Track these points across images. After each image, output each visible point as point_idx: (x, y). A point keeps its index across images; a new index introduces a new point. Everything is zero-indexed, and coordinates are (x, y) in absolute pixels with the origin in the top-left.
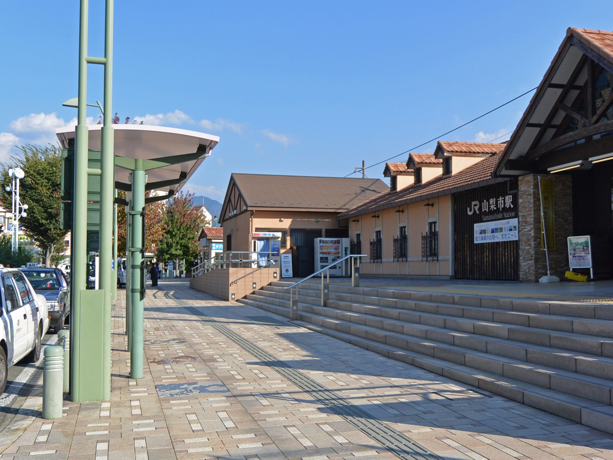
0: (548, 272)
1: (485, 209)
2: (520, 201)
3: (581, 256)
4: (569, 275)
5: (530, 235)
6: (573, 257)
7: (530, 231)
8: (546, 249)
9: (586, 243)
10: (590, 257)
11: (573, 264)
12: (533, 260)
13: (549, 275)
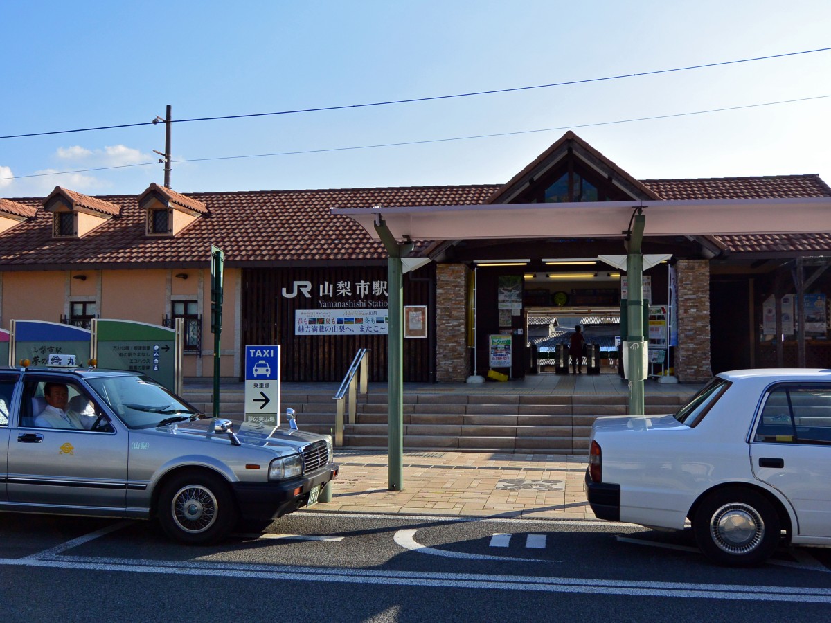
0: (475, 372)
1: (326, 293)
2: (439, 291)
3: (502, 355)
4: (492, 374)
5: (459, 330)
6: (494, 356)
7: (459, 326)
8: (475, 347)
9: (508, 342)
10: (510, 355)
11: (494, 362)
12: (462, 359)
13: (475, 374)
